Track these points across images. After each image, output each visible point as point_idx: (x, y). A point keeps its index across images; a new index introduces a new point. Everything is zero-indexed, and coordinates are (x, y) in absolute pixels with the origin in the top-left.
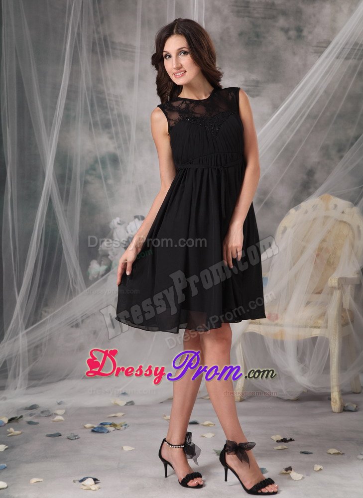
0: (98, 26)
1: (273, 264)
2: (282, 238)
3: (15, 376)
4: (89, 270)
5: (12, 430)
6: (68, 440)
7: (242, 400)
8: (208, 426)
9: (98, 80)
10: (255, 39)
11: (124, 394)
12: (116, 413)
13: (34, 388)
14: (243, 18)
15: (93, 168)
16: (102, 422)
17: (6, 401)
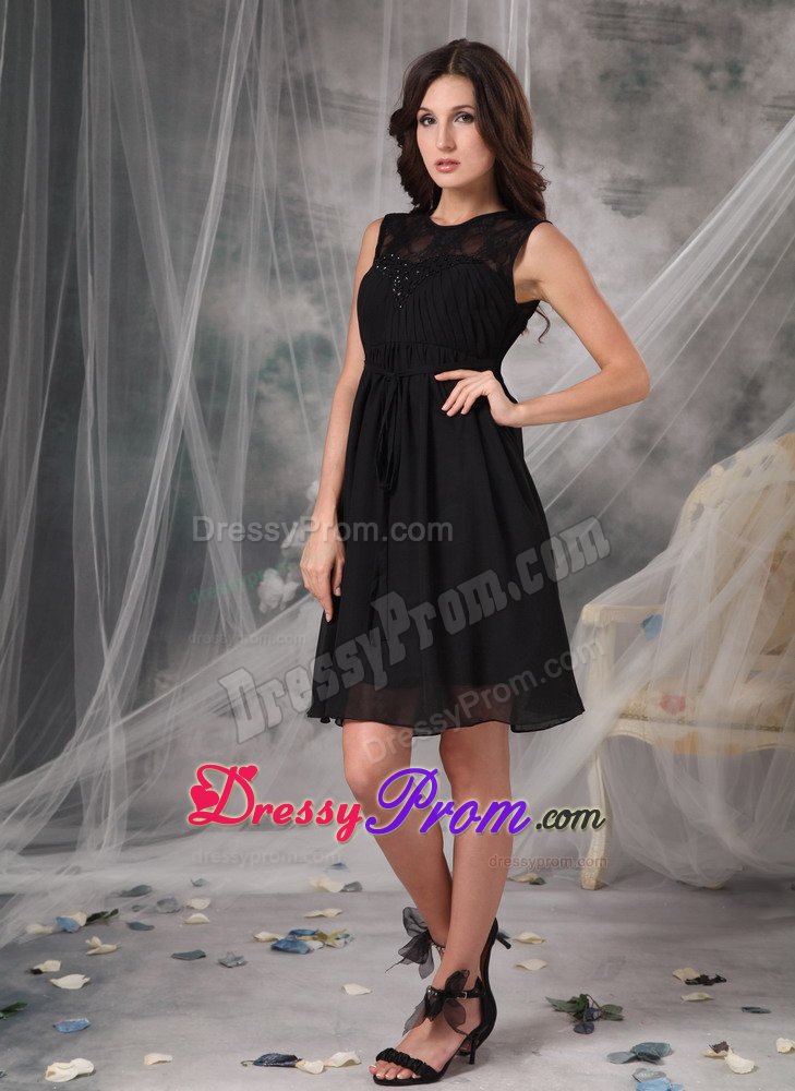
0: (292, 54)
1: (674, 588)
2: (692, 529)
3: (98, 820)
4: (260, 591)
5: (96, 940)
6: (221, 968)
7: (599, 887)
8: (529, 942)
9: (291, 172)
10: (637, 88)
11: (339, 866)
12: (322, 908)
13: (139, 848)
14: (611, 40)
15: (272, 367)
16: (294, 928)
17: (80, 877)
